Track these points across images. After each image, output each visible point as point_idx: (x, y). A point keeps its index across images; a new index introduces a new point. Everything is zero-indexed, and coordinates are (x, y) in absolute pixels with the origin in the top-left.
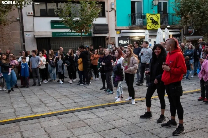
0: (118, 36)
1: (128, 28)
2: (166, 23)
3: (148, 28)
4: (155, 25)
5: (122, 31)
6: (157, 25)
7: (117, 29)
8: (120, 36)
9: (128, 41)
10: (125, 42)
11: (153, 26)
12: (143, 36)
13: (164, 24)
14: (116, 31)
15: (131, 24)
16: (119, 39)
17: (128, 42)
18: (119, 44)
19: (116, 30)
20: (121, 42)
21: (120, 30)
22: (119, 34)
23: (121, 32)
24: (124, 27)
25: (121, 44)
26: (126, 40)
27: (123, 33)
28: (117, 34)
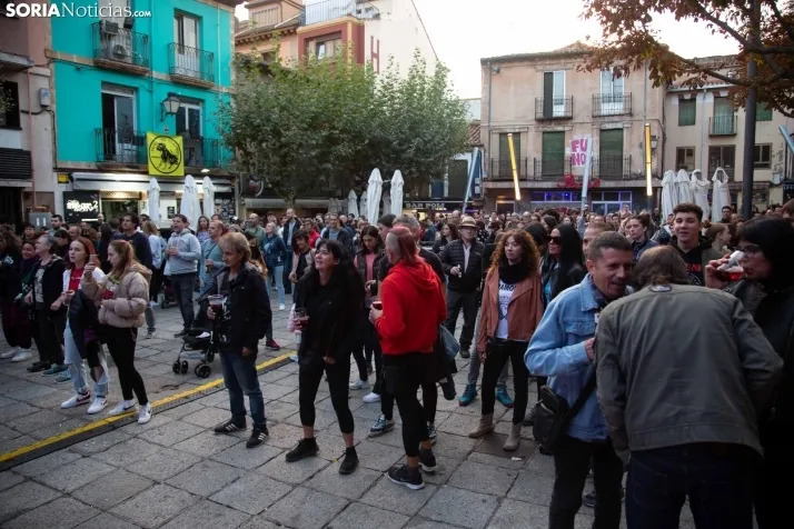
0: (64, 188)
1: (93, 167)
2: (197, 161)
3: (152, 171)
4: (172, 164)
5: (76, 175)
6: (175, 166)
7: (59, 166)
8: (70, 190)
9: (93, 205)
10: (86, 207)
11: (166, 168)
12: (138, 191)
13: (193, 162)
14: (55, 174)
15: (101, 157)
16: (67, 196)
17: (96, 206)
18: (67, 211)
19: (56, 169)
20: (74, 205)
21: (69, 172)
22: (67, 182)
23: (71, 179)
24: (83, 163)
25: (72, 211)
26: (86, 202)
27: (78, 180)
28: (60, 182)
